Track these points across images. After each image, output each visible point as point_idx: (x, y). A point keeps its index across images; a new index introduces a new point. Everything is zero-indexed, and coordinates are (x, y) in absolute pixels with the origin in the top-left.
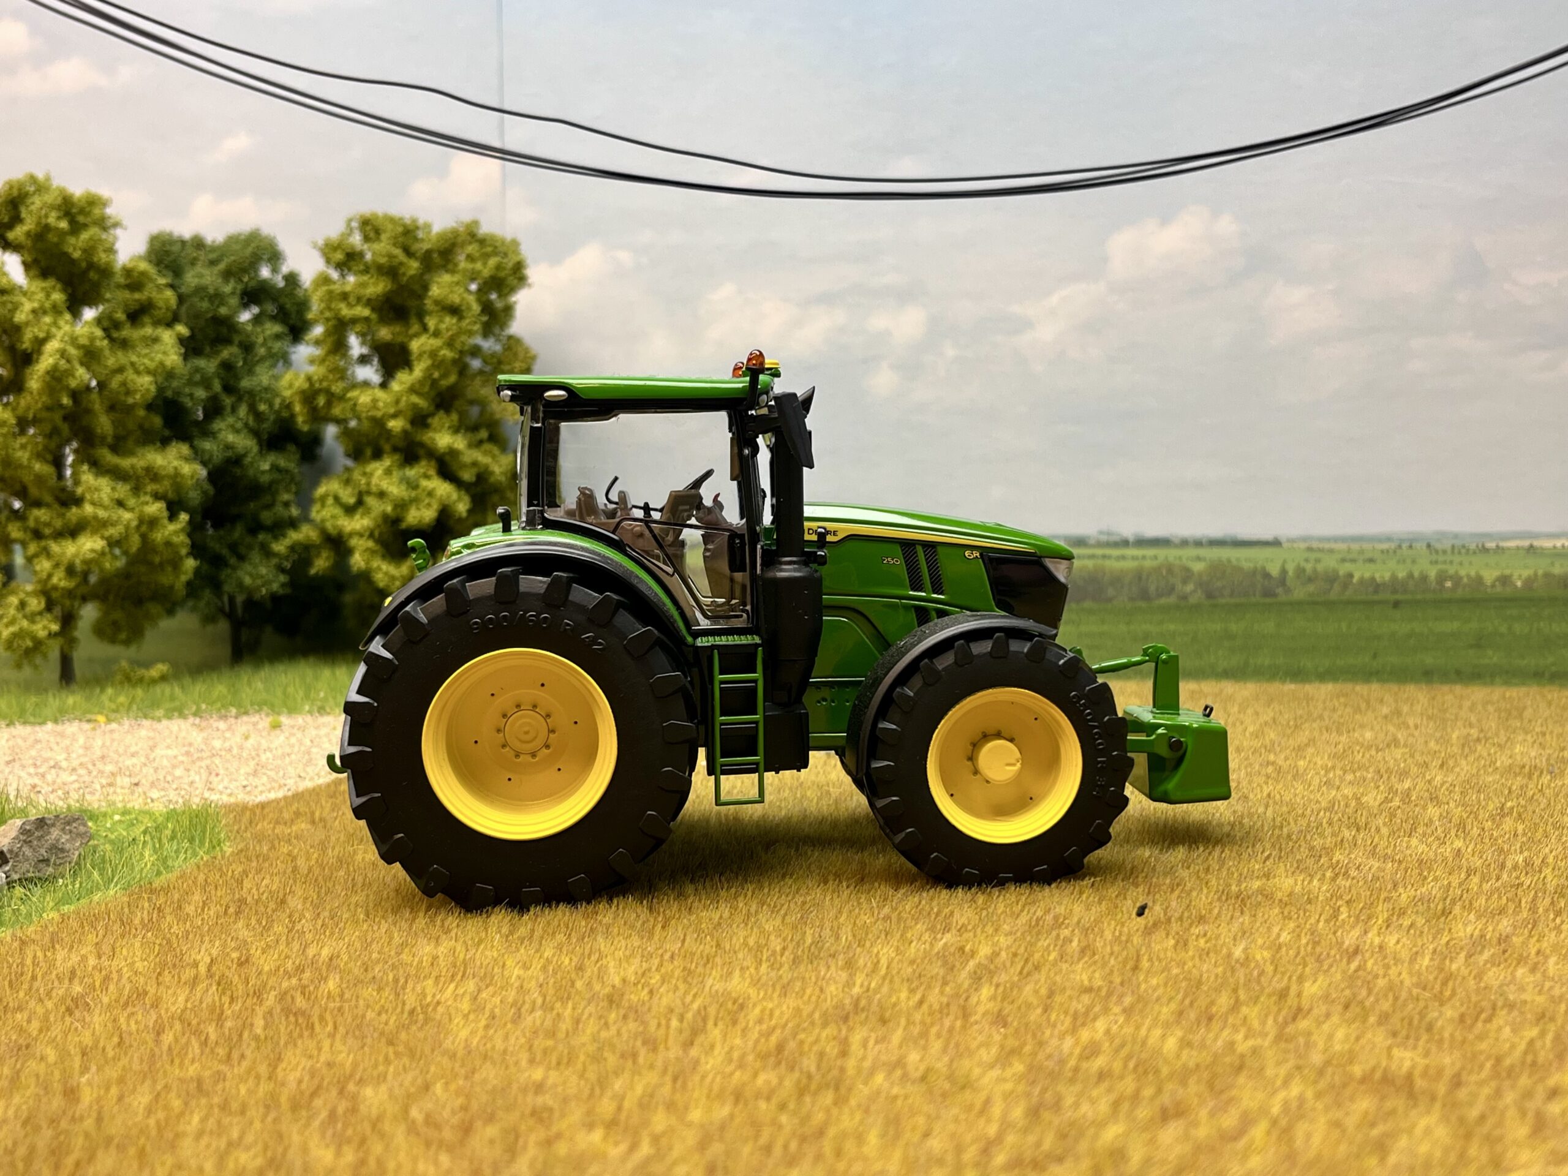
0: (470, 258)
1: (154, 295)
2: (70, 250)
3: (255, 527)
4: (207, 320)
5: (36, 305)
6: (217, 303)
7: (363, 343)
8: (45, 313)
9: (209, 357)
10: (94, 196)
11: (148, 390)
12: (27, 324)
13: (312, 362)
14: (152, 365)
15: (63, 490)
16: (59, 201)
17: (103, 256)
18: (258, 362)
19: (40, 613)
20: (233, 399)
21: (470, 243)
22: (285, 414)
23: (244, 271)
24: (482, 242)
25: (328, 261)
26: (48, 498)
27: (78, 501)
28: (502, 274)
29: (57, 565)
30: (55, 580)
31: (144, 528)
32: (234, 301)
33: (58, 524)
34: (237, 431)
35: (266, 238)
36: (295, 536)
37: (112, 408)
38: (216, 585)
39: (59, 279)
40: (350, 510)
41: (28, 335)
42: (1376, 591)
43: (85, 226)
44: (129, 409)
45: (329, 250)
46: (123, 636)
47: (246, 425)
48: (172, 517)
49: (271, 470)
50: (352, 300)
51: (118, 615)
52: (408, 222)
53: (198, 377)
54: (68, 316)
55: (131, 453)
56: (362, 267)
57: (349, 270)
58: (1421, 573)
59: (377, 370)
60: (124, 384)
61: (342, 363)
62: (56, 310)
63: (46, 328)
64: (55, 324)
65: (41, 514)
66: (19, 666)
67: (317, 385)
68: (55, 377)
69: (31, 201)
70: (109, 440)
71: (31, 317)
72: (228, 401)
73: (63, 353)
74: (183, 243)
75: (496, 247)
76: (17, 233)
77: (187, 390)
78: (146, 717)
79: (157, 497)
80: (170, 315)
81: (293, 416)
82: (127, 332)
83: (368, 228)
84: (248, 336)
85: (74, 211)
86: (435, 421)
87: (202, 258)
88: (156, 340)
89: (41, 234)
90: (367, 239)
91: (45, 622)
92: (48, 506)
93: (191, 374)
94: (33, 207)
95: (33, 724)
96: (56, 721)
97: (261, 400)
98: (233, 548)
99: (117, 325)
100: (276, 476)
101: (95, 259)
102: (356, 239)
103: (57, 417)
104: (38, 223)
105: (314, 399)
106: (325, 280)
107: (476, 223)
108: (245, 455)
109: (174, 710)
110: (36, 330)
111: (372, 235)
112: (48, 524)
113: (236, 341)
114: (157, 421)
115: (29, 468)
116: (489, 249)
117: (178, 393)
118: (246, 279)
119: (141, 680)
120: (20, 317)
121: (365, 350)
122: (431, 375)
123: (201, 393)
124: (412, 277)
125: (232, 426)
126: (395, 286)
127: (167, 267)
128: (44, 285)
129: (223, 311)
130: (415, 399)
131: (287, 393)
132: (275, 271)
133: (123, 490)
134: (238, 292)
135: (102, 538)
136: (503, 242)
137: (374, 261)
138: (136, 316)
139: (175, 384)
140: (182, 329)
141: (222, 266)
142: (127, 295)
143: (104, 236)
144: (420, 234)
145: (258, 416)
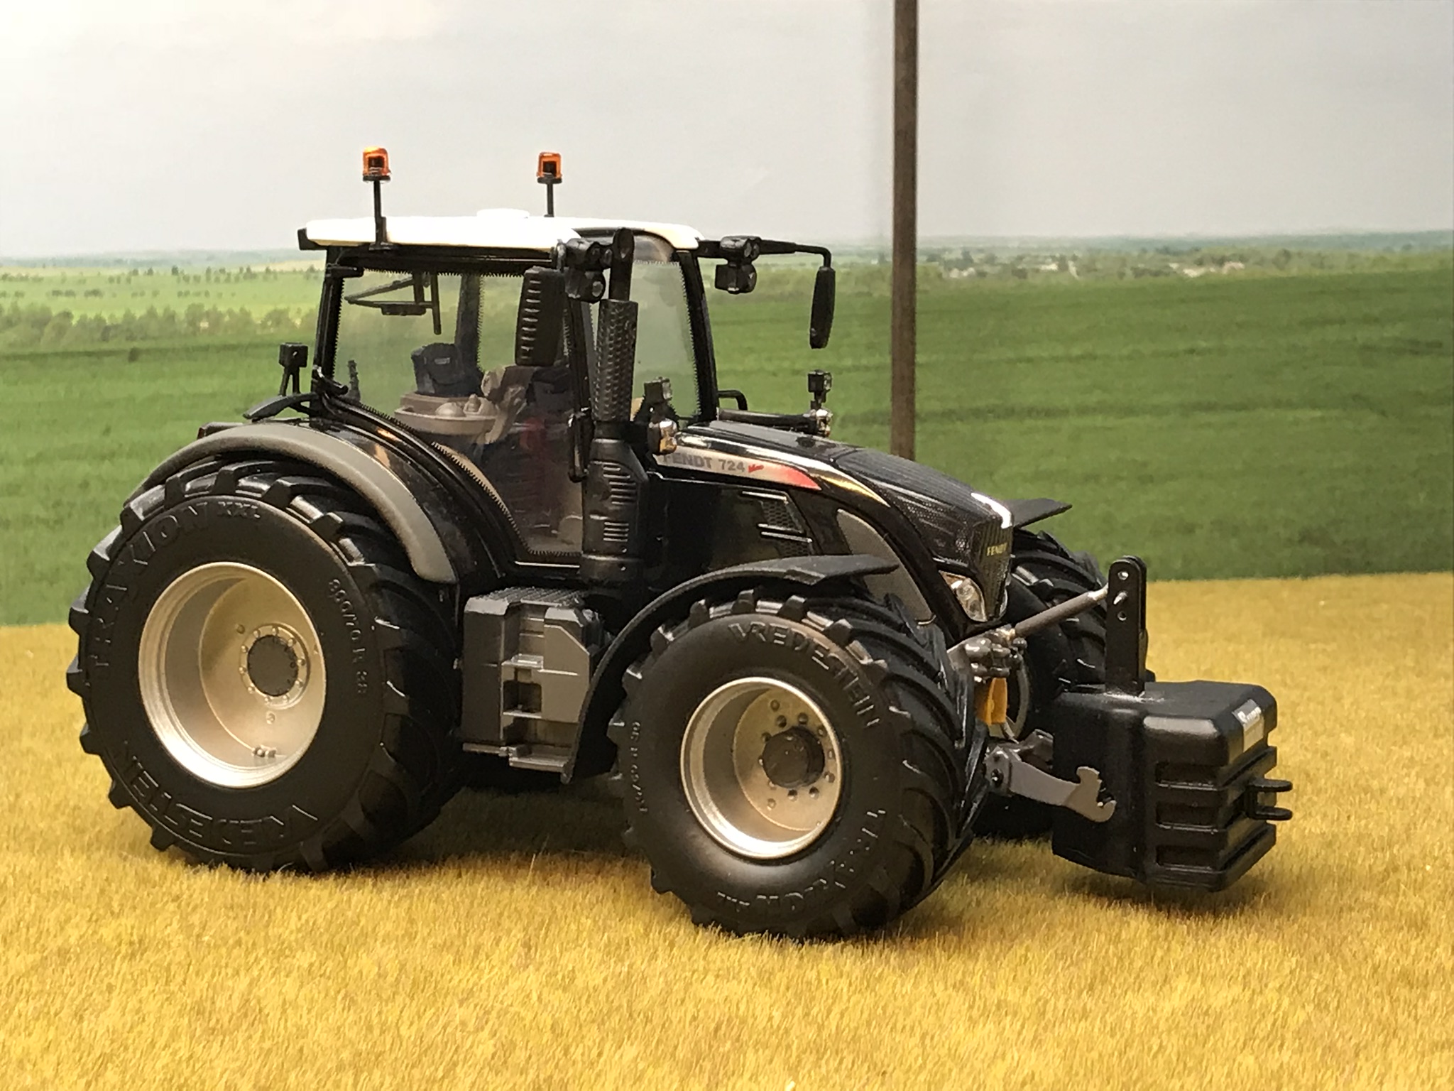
42: (105, 339)
58: (166, 310)
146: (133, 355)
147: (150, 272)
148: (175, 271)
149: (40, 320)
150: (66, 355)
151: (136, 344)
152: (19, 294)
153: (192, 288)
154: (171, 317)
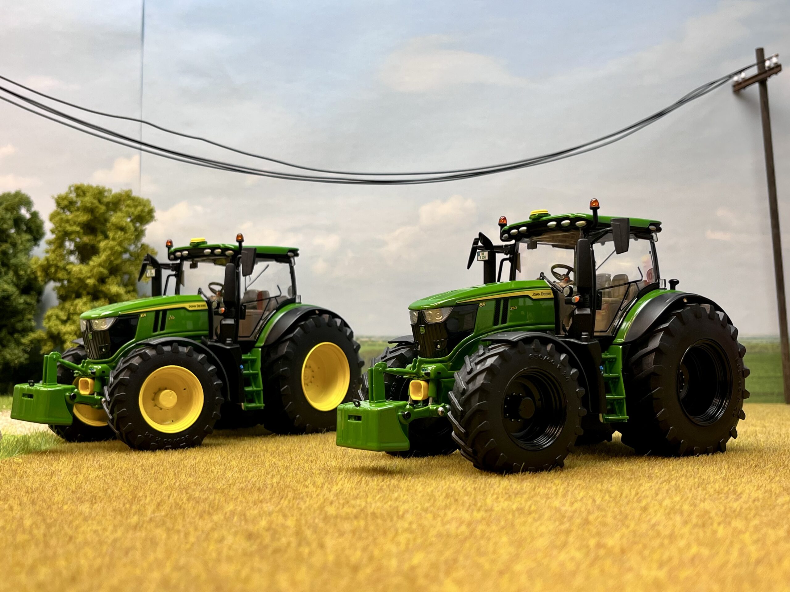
0: (128, 206)
3: (13, 331)
13: (47, 252)
18: (18, 252)
20: (6, 269)
21: (128, 200)
22: (32, 276)
23: (14, 210)
24: (133, 199)
25: (58, 204)
28: (144, 214)
32: (11, 222)
34: (9, 284)
35: (24, 195)
36: (32, 336)
40: (64, 322)
45: (59, 200)
47: (12, 281)
49: (24, 303)
50: (71, 222)
52: (101, 189)
56: (76, 209)
57: (69, 210)
61: (62, 253)
75: (140, 203)
81: (36, 278)
83: (79, 191)
84: (14, 240)
86: (110, 280)
90: (78, 195)
97: (21, 269)
98: (1, 341)
100: (26, 306)
102: (73, 196)
105: (49, 269)
106: (58, 213)
107: (131, 191)
108: (12, 295)
111: (81, 194)
113: (9, 241)
116: (137, 203)
118: (15, 213)
121: (72, 248)
122: (110, 258)
124: (101, 213)
125: (6, 282)
126: (92, 218)
130: (101, 269)
131: (34, 267)
132: (28, 210)
134: (11, 219)
136: (143, 200)
137: (83, 206)
144: (106, 194)
145: (19, 277)
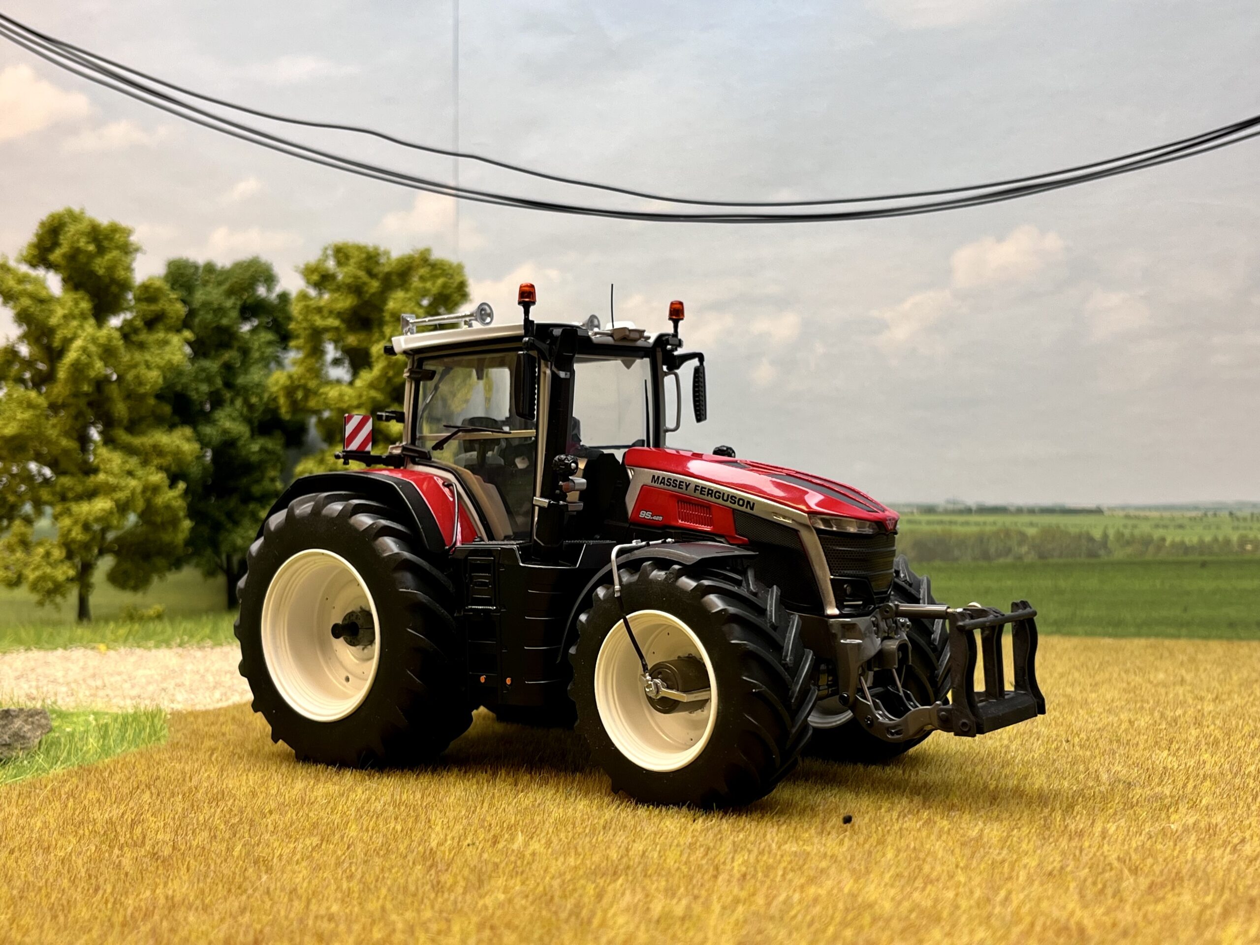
0: (422, 279)
1: (168, 307)
2: (97, 268)
3: (247, 498)
4: (213, 329)
5: (66, 312)
6: (220, 315)
7: (336, 348)
8: (74, 317)
9: (214, 359)
10: (116, 225)
11: (156, 382)
12: (59, 326)
13: (294, 363)
14: (162, 363)
15: (86, 462)
16: (88, 229)
17: (123, 273)
18: (253, 363)
19: (62, 561)
20: (232, 393)
21: (423, 267)
22: (272, 406)
23: (244, 289)
24: (434, 266)
25: (308, 282)
26: (73, 469)
27: (95, 471)
28: (448, 291)
29: (76, 523)
30: (73, 534)
31: (148, 494)
32: (234, 314)
33: (79, 489)
34: (234, 419)
35: (265, 264)
37: (129, 396)
38: (215, 545)
39: (87, 291)
41: (59, 335)
42: (1185, 553)
43: (110, 250)
44: (142, 397)
45: (308, 272)
46: (132, 583)
47: (241, 414)
48: (172, 485)
49: (260, 451)
50: (325, 312)
51: (127, 565)
52: (371, 249)
53: (204, 375)
54: (92, 321)
55: (142, 433)
56: (334, 287)
57: (325, 288)
58: (1225, 537)
59: (348, 371)
60: (137, 377)
61: (317, 365)
62: (83, 316)
63: (73, 330)
64: (81, 326)
65: (66, 481)
66: (41, 604)
67: (296, 383)
68: (78, 369)
69: (67, 229)
70: (125, 422)
71: (62, 321)
72: (228, 395)
73: (84, 350)
74: (196, 267)
75: (444, 270)
76: (56, 256)
77: (193, 385)
78: (139, 647)
79: (160, 468)
80: (179, 323)
81: (278, 408)
82: (143, 336)
83: (341, 255)
84: (246, 343)
85: (101, 237)
87: (212, 280)
88: (166, 343)
89: (74, 255)
90: (339, 263)
91: (65, 568)
92: (73, 475)
93: (197, 373)
94: (69, 234)
95: (46, 649)
96: (65, 648)
97: (253, 393)
98: (230, 515)
99: (136, 331)
100: (264, 456)
101: (116, 276)
102: (331, 264)
103: (82, 402)
104: (71, 248)
105: (295, 393)
106: (304, 296)
107: (428, 251)
108: (238, 439)
109: (163, 641)
110: (65, 331)
111: (343, 260)
112: (71, 489)
113: (236, 348)
114: (167, 409)
115: (57, 443)
116: (439, 272)
117: (185, 387)
118: (245, 297)
119: (141, 619)
120: (53, 321)
121: (338, 355)
122: (387, 373)
123: (204, 388)
124: (373, 294)
125: (230, 416)
126: (360, 302)
127: (181, 286)
128: (75, 296)
129: (225, 322)
130: (373, 393)
131: (274, 389)
132: (269, 289)
133: (133, 462)
134: (238, 307)
135: (112, 499)
136: (450, 266)
137: (344, 283)
138: (152, 322)
139: (184, 380)
140: (188, 334)
141: (225, 287)
142: (144, 306)
143: (123, 259)
144: (383, 260)
145: (251, 407)
146: (1204, 565)
147: (1215, 515)
148: (1231, 514)
149: (1147, 541)
150: (1162, 563)
151: (1206, 558)
152: (1135, 526)
153: (1242, 524)
154: (1227, 542)
